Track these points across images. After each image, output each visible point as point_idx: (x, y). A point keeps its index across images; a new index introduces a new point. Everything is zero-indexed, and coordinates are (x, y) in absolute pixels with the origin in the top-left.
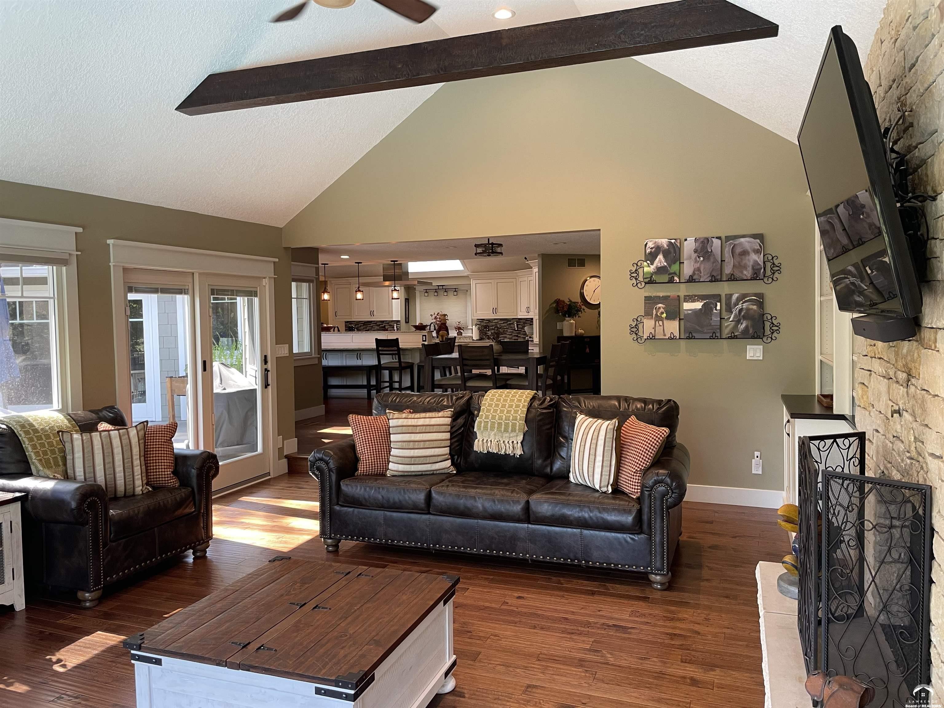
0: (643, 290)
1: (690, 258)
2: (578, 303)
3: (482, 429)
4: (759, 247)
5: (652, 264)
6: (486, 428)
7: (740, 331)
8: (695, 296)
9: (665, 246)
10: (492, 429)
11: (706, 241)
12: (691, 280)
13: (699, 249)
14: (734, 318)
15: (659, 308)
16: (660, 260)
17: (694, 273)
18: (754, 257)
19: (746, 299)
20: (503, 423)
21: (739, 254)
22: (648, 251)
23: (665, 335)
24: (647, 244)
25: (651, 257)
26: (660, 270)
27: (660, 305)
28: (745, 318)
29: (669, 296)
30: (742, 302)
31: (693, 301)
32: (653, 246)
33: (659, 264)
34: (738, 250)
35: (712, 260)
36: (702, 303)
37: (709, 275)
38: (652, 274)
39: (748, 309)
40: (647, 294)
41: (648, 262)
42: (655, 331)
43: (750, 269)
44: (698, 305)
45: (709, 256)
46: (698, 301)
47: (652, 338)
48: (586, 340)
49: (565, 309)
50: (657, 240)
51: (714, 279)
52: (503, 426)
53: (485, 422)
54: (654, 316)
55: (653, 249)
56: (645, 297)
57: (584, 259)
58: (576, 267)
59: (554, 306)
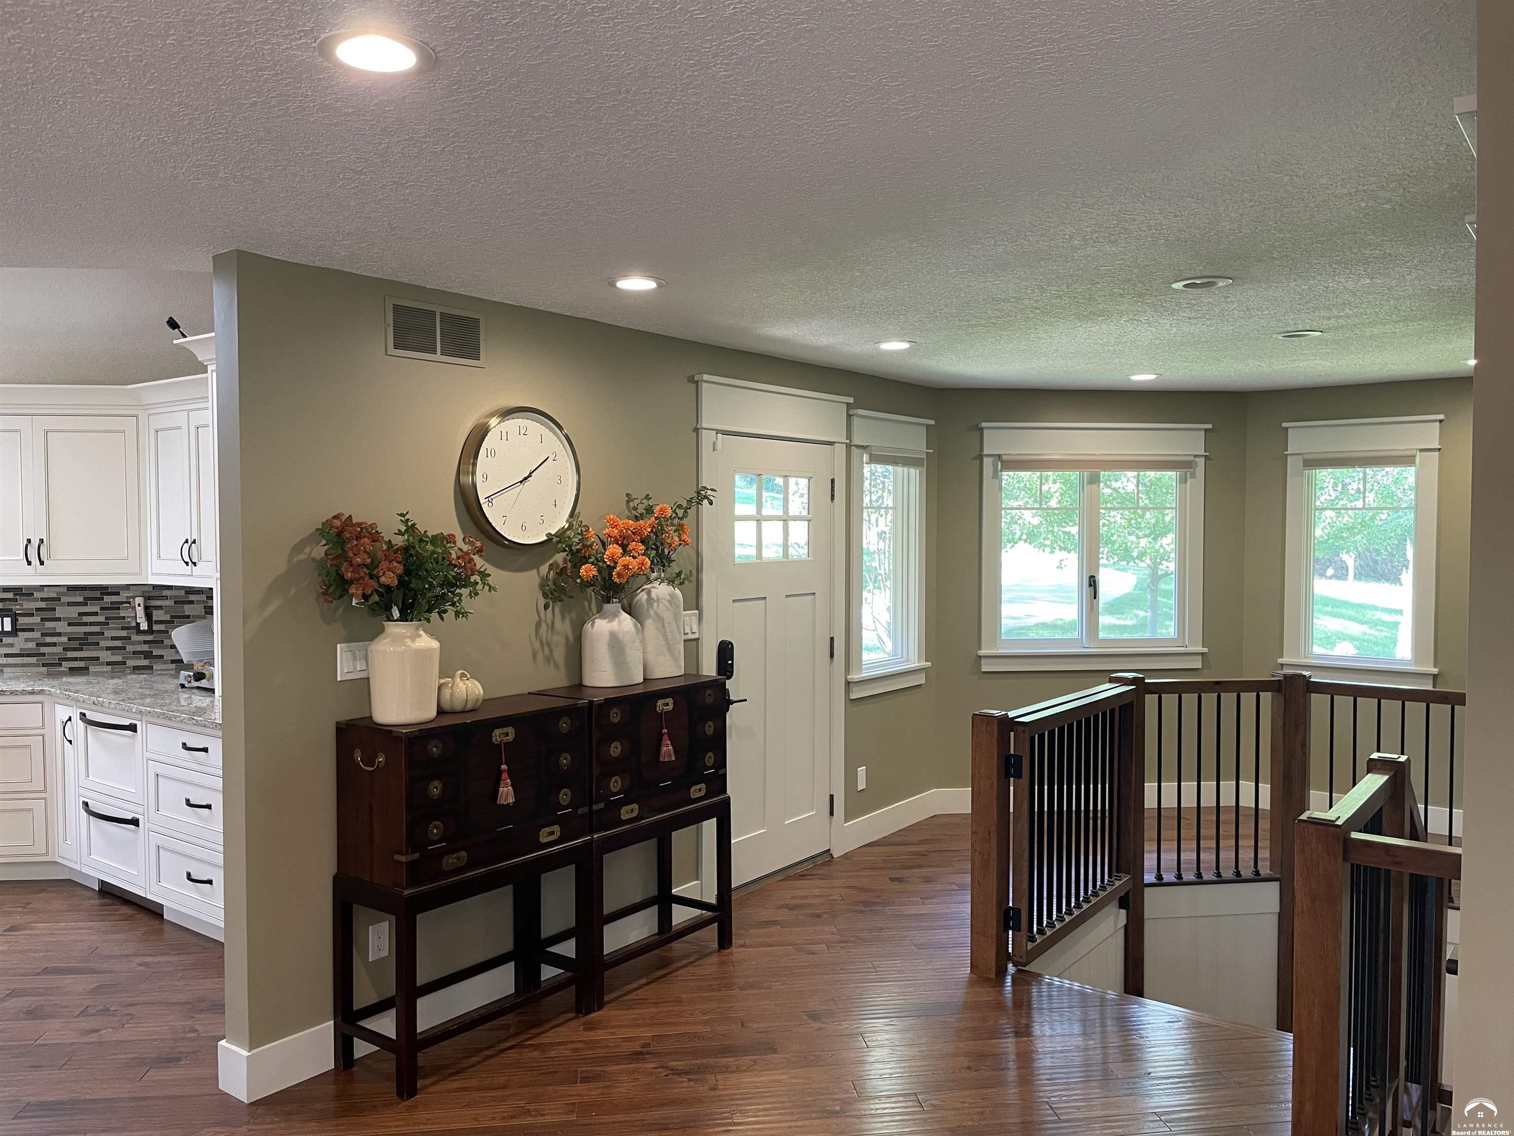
2: (451, 538)
48: (497, 735)
49: (389, 579)
57: (477, 321)
58: (438, 356)
59: (314, 555)
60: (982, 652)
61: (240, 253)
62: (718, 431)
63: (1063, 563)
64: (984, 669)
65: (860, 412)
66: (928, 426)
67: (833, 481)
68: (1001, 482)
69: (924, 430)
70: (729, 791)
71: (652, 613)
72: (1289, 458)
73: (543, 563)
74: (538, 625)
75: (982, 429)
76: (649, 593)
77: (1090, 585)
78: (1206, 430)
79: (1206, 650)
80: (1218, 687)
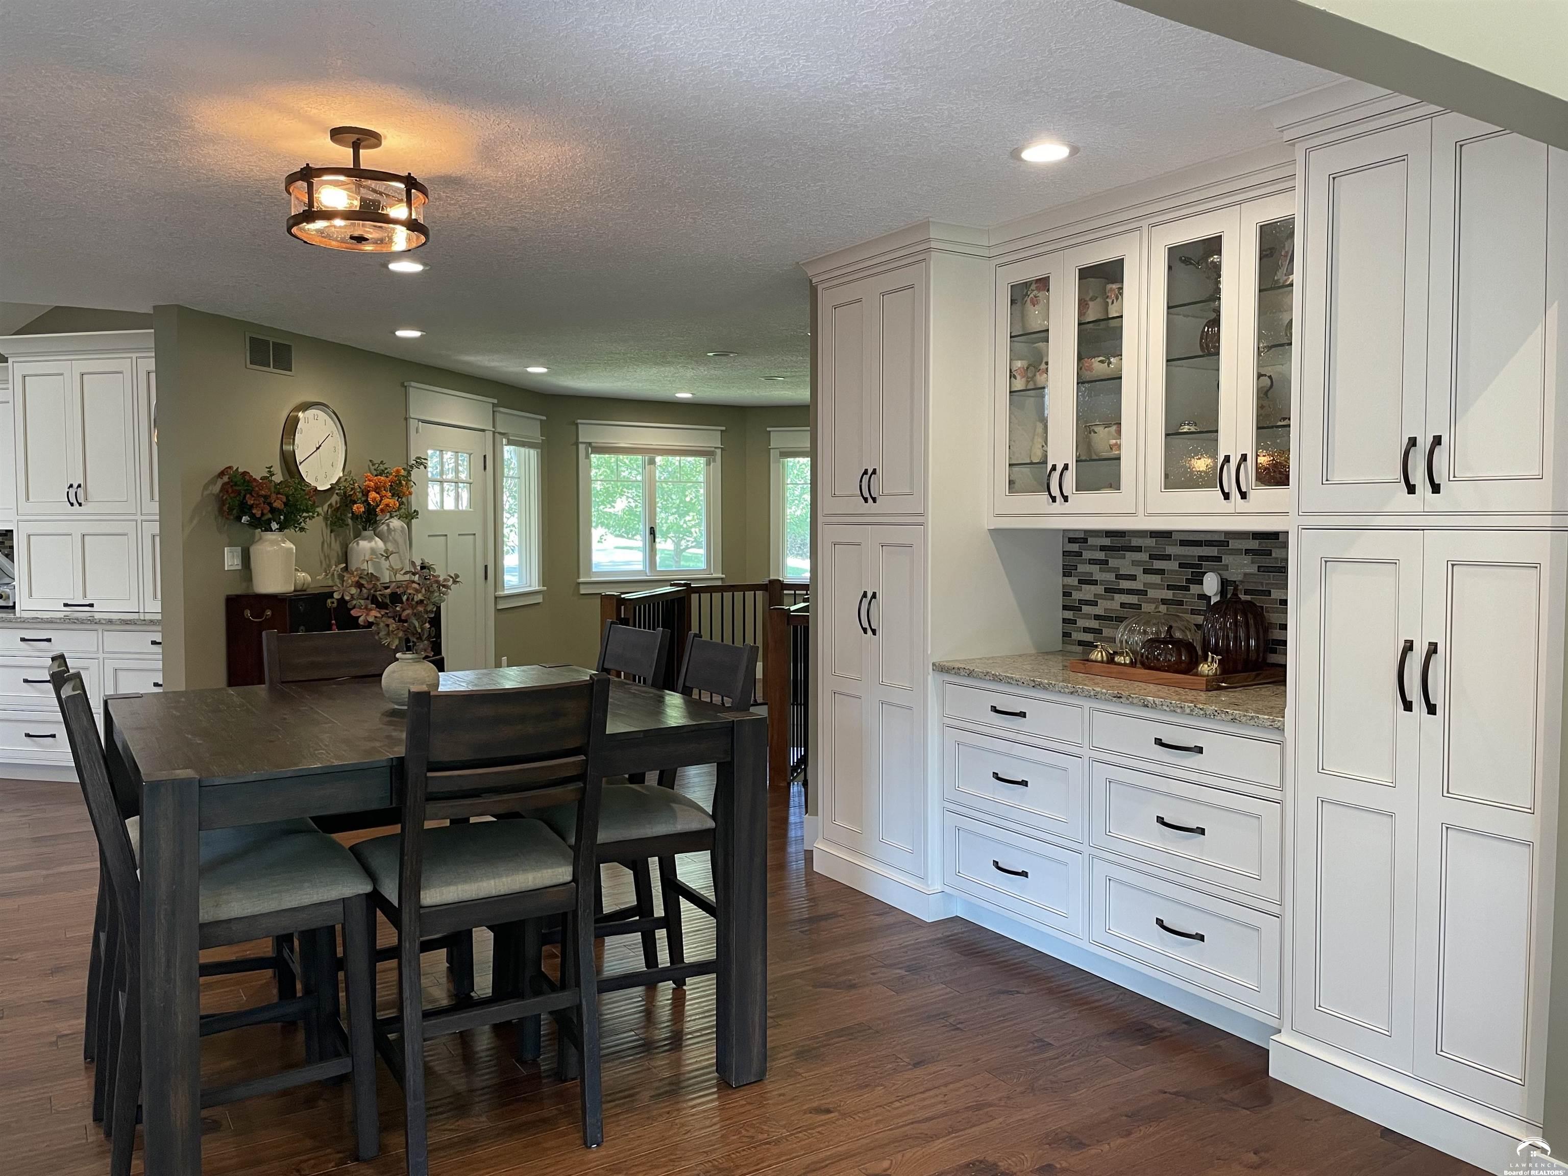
48: (329, 603)
57: (290, 346)
58: (271, 369)
59: (214, 492)
60: (582, 580)
61: (178, 306)
62: (419, 420)
63: (604, 538)
64: (582, 592)
65: (502, 409)
66: (541, 420)
67: (485, 457)
68: (590, 461)
69: (539, 423)
70: (443, 654)
71: (390, 538)
72: (771, 451)
73: (324, 503)
74: (323, 543)
75: (577, 424)
76: (388, 525)
77: (651, 534)
78: (722, 431)
79: (724, 576)
80: (733, 588)
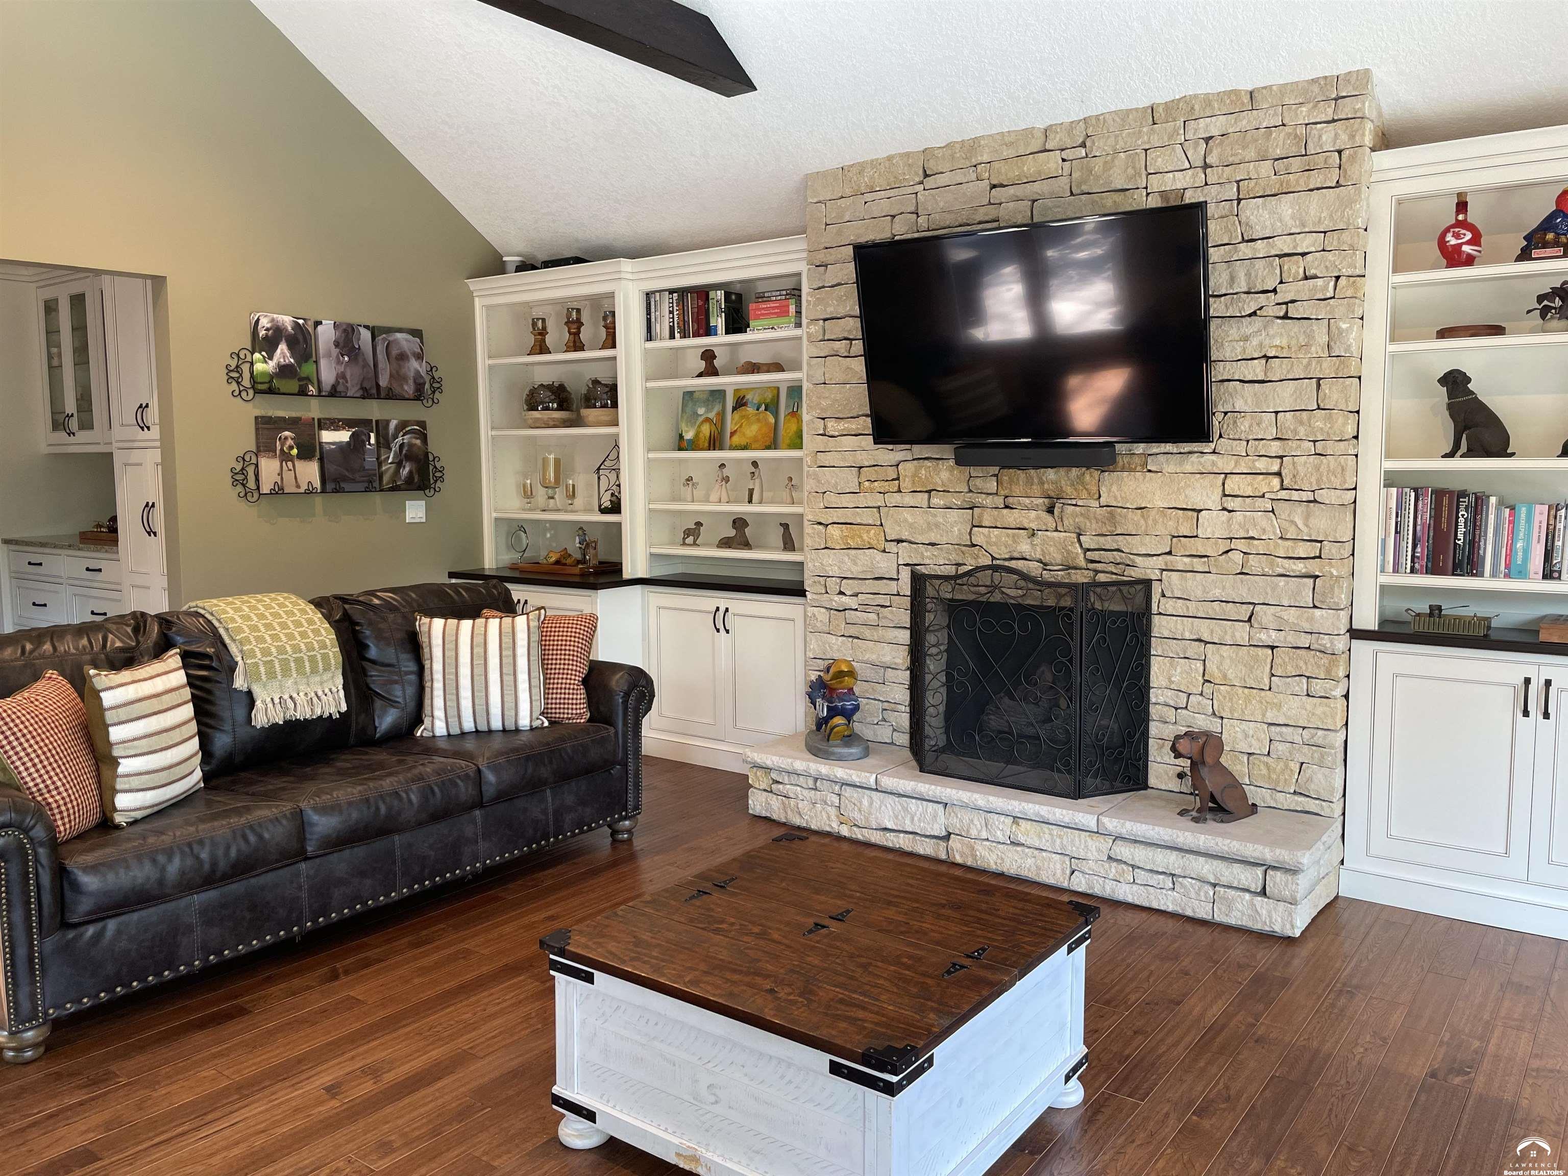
0: (250, 405)
1: (328, 355)
3: (264, 677)
4: (419, 351)
5: (271, 358)
6: (271, 675)
7: (403, 478)
8: (340, 420)
9: (290, 328)
10: (286, 672)
11: (350, 330)
12: (334, 393)
13: (341, 341)
14: (394, 458)
15: (286, 438)
16: (282, 352)
17: (337, 382)
18: (414, 364)
19: (407, 429)
20: (306, 658)
21: (397, 359)
22: (262, 333)
23: (298, 486)
24: (258, 320)
25: (268, 344)
26: (284, 371)
27: (287, 433)
28: (408, 457)
29: (300, 419)
30: (401, 433)
31: (337, 429)
32: (269, 325)
33: (282, 360)
34: (394, 352)
35: (361, 363)
36: (350, 433)
37: (359, 386)
38: (272, 377)
39: (411, 445)
40: (259, 412)
41: (264, 353)
42: (282, 478)
43: (411, 382)
44: (344, 436)
45: (357, 355)
46: (344, 428)
47: (278, 491)
50: (275, 316)
51: (366, 394)
52: (307, 664)
53: (265, 663)
54: (278, 452)
55: (271, 332)
56: (256, 418)
